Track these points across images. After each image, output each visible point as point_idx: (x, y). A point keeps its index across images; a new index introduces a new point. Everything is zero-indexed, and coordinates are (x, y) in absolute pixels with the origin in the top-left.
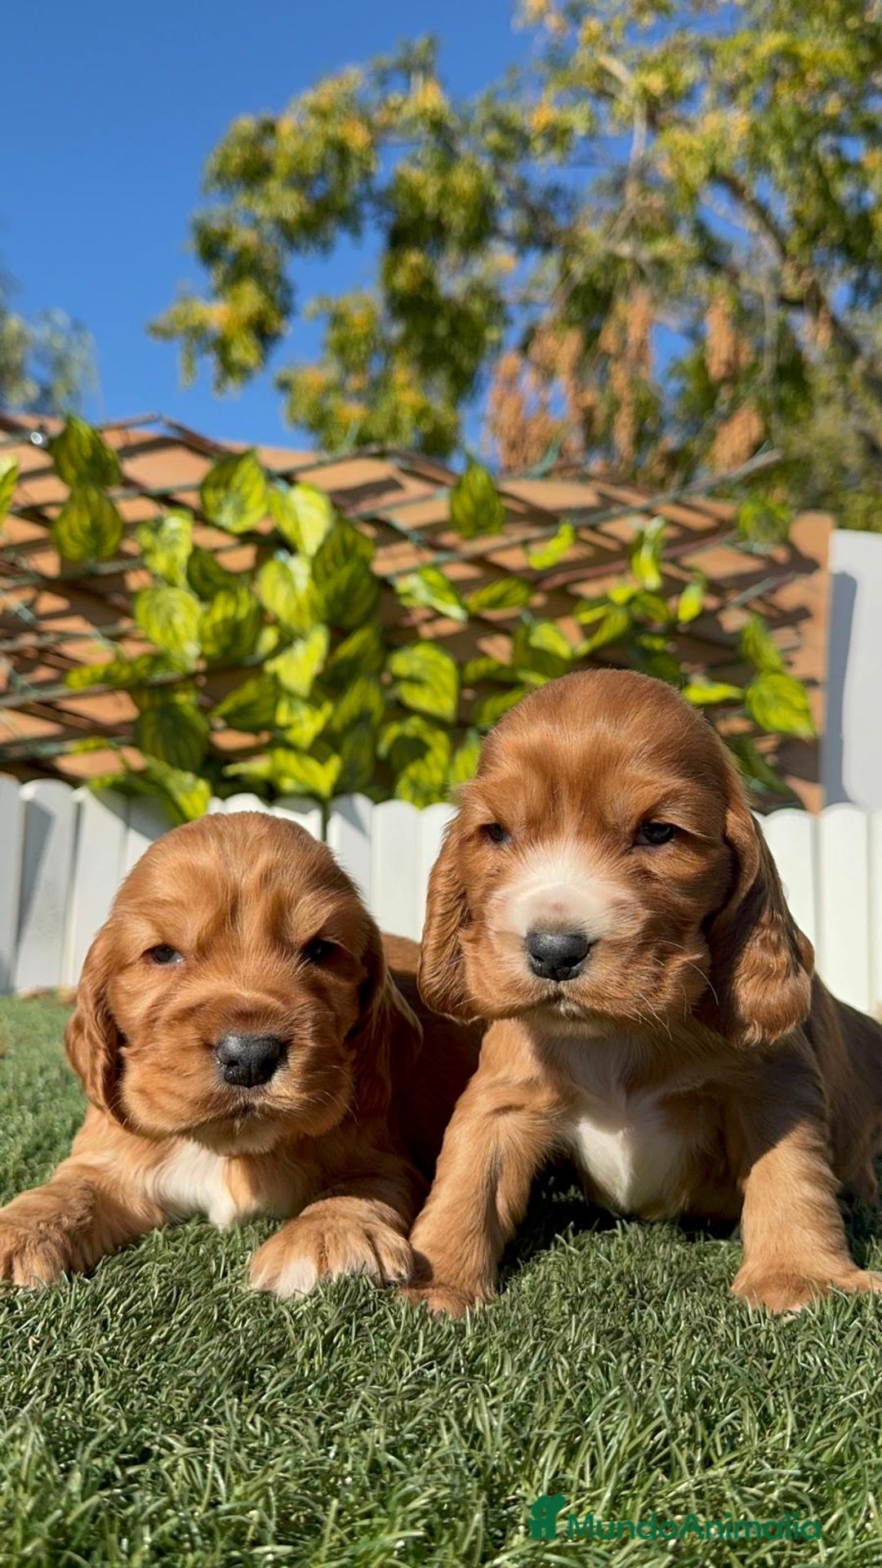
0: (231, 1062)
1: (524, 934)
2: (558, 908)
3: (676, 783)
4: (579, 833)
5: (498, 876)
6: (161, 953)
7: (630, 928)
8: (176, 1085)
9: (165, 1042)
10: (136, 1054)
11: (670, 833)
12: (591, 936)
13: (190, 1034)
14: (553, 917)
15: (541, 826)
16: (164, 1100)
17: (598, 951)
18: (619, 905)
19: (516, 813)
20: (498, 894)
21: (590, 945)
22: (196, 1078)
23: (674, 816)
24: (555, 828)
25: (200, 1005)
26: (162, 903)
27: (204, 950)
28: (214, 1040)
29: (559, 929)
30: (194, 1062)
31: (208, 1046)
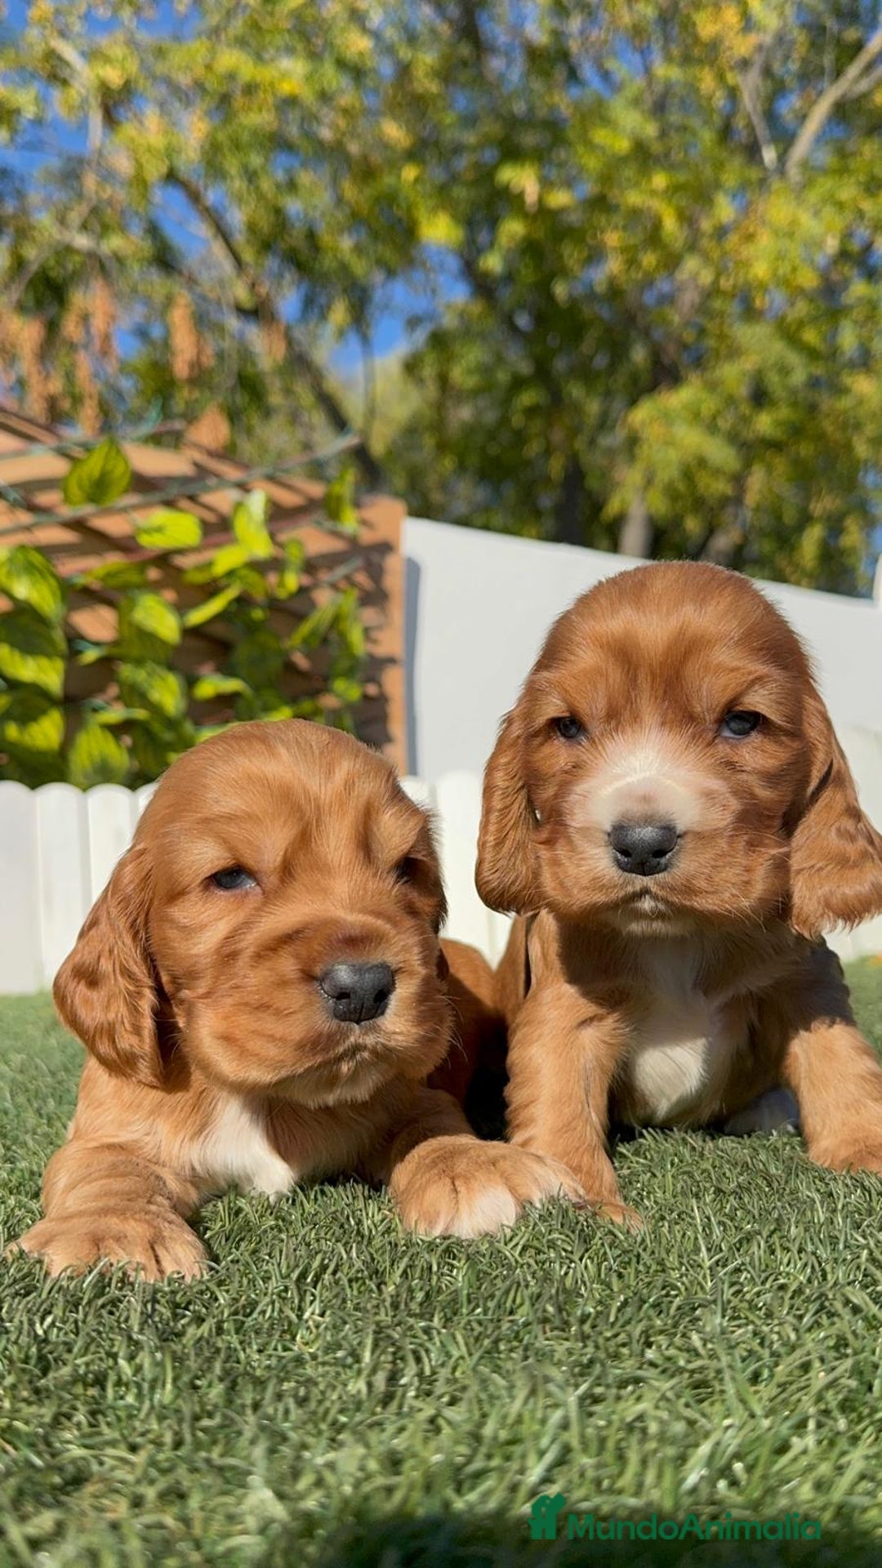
0: (342, 995)
1: (608, 828)
2: (646, 799)
3: (761, 669)
4: (663, 724)
5: (576, 770)
6: (228, 877)
7: (721, 818)
8: (270, 1025)
9: (253, 978)
10: (207, 995)
11: (753, 722)
12: (680, 827)
13: (287, 965)
14: (637, 809)
15: (618, 716)
16: (256, 1045)
17: (687, 843)
18: (709, 795)
19: (592, 706)
20: (580, 788)
21: (679, 836)
22: (300, 1016)
23: (759, 701)
24: (636, 718)
25: (298, 932)
26: (231, 818)
27: (287, 870)
28: (318, 970)
29: (648, 820)
30: (295, 997)
31: (308, 977)
